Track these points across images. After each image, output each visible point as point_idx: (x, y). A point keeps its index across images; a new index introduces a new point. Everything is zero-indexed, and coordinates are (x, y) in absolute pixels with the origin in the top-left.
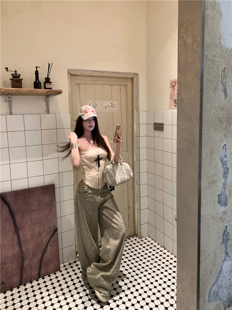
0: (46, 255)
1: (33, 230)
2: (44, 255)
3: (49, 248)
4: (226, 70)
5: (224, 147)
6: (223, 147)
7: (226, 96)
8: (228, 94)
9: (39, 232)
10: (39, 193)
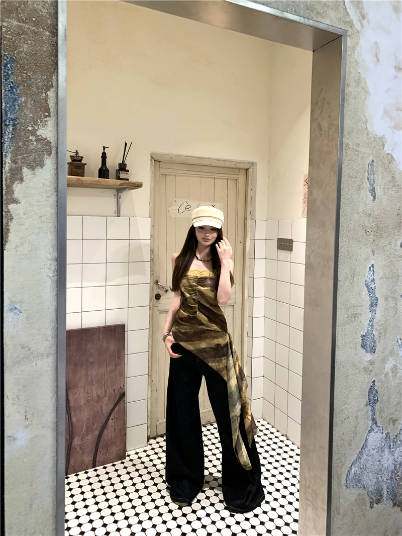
0: (105, 432)
1: (89, 392)
2: (103, 432)
3: (110, 421)
4: (374, 164)
5: (372, 269)
6: (370, 268)
7: (374, 198)
8: (377, 195)
9: (98, 396)
10: (101, 337)
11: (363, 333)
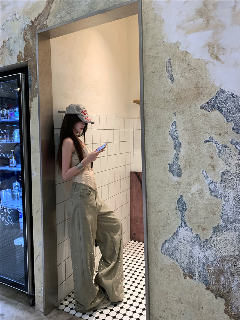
4: (171, 60)
6: (173, 124)
7: (173, 81)
8: (175, 79)
11: (170, 162)
